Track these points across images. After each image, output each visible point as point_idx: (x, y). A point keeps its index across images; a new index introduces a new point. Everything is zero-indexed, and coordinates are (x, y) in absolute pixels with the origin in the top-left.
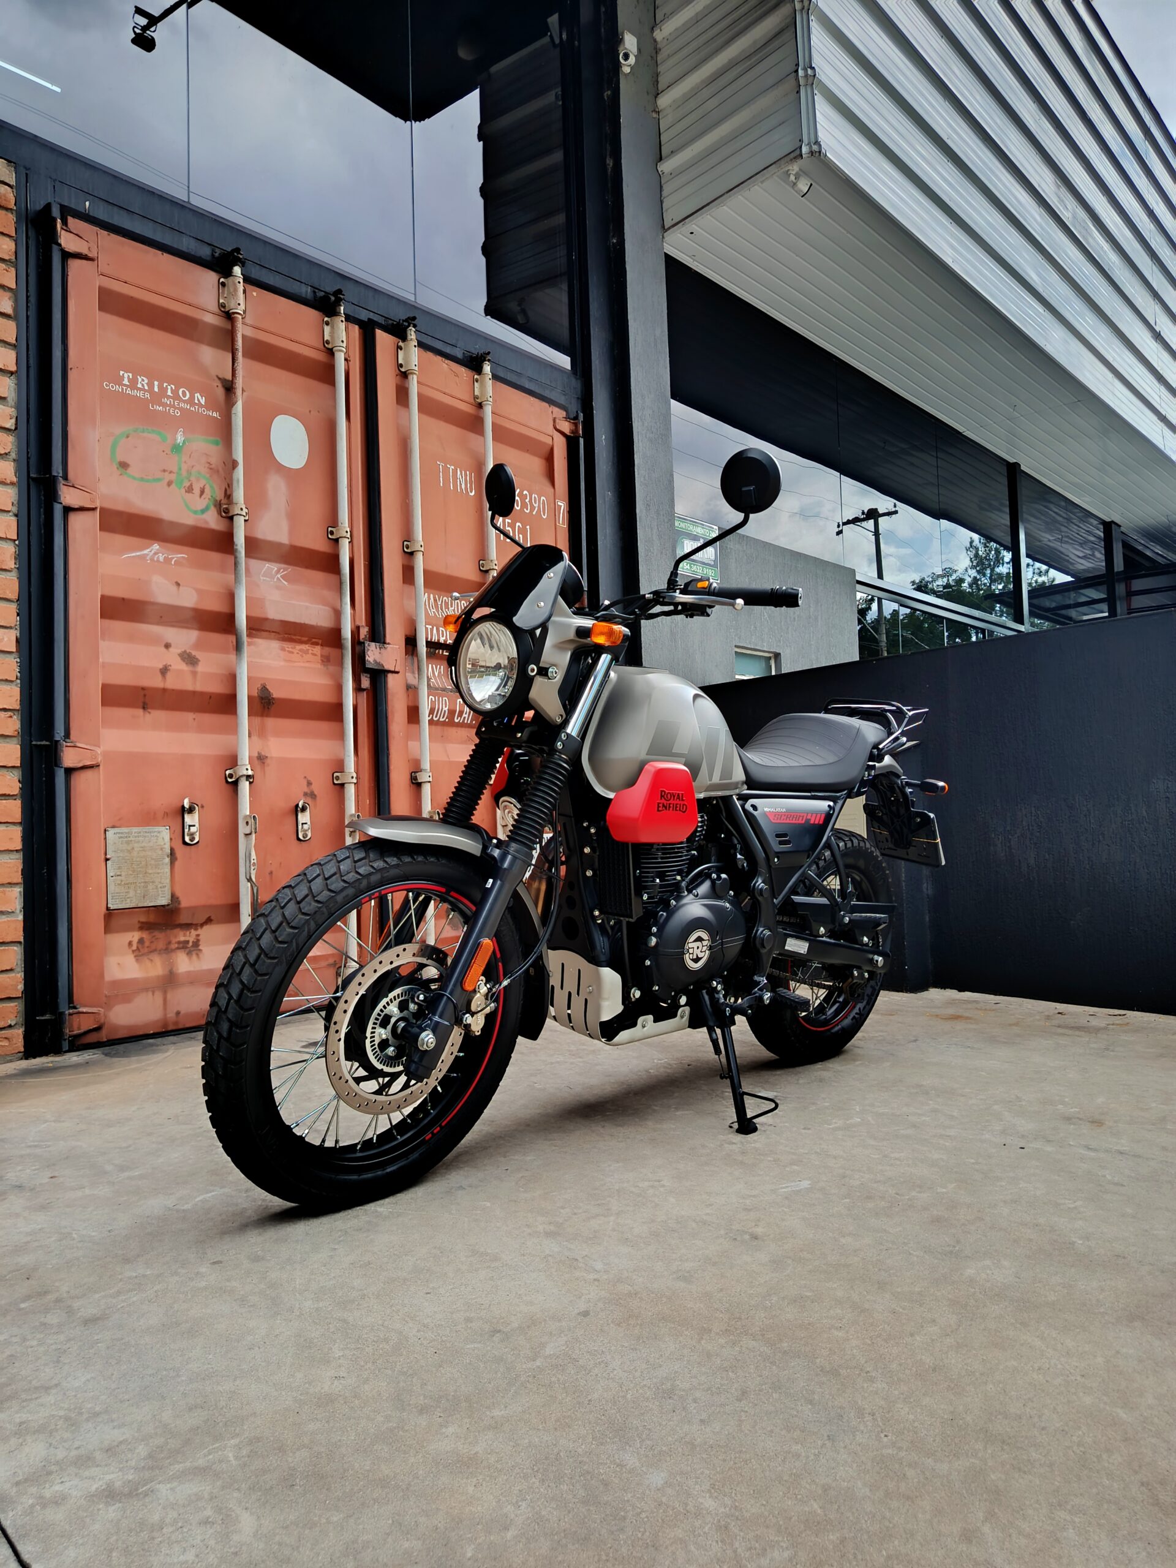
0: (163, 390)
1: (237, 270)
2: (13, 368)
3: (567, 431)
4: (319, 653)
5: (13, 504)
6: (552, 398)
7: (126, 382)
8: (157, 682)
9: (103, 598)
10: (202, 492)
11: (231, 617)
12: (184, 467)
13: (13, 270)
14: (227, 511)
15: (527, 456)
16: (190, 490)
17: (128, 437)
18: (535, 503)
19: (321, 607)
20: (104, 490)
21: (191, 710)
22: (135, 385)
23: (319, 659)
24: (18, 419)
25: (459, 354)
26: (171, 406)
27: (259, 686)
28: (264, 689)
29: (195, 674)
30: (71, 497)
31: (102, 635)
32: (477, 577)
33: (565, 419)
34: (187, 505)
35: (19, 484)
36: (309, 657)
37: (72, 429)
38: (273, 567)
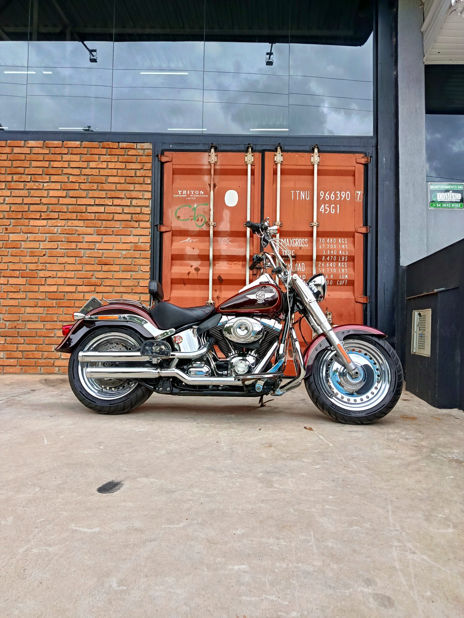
0: (190, 193)
1: (213, 150)
2: (150, 197)
3: (363, 162)
4: (241, 264)
5: (150, 233)
6: (358, 151)
7: (180, 193)
8: (186, 277)
9: (172, 255)
10: (202, 220)
11: (209, 255)
12: (196, 214)
13: (151, 171)
14: (209, 224)
15: (342, 177)
16: (198, 220)
17: (180, 209)
18: (343, 195)
19: (241, 249)
20: (173, 225)
21: (198, 284)
22: (182, 193)
23: (241, 266)
24: (151, 210)
25: (307, 148)
26: (193, 197)
27: (218, 276)
28: (219, 277)
29: (198, 274)
30: (163, 229)
31: (172, 265)
32: (310, 229)
33: (363, 157)
34: (197, 225)
35: (151, 228)
36: (236, 265)
37: (165, 210)
38: (226, 239)
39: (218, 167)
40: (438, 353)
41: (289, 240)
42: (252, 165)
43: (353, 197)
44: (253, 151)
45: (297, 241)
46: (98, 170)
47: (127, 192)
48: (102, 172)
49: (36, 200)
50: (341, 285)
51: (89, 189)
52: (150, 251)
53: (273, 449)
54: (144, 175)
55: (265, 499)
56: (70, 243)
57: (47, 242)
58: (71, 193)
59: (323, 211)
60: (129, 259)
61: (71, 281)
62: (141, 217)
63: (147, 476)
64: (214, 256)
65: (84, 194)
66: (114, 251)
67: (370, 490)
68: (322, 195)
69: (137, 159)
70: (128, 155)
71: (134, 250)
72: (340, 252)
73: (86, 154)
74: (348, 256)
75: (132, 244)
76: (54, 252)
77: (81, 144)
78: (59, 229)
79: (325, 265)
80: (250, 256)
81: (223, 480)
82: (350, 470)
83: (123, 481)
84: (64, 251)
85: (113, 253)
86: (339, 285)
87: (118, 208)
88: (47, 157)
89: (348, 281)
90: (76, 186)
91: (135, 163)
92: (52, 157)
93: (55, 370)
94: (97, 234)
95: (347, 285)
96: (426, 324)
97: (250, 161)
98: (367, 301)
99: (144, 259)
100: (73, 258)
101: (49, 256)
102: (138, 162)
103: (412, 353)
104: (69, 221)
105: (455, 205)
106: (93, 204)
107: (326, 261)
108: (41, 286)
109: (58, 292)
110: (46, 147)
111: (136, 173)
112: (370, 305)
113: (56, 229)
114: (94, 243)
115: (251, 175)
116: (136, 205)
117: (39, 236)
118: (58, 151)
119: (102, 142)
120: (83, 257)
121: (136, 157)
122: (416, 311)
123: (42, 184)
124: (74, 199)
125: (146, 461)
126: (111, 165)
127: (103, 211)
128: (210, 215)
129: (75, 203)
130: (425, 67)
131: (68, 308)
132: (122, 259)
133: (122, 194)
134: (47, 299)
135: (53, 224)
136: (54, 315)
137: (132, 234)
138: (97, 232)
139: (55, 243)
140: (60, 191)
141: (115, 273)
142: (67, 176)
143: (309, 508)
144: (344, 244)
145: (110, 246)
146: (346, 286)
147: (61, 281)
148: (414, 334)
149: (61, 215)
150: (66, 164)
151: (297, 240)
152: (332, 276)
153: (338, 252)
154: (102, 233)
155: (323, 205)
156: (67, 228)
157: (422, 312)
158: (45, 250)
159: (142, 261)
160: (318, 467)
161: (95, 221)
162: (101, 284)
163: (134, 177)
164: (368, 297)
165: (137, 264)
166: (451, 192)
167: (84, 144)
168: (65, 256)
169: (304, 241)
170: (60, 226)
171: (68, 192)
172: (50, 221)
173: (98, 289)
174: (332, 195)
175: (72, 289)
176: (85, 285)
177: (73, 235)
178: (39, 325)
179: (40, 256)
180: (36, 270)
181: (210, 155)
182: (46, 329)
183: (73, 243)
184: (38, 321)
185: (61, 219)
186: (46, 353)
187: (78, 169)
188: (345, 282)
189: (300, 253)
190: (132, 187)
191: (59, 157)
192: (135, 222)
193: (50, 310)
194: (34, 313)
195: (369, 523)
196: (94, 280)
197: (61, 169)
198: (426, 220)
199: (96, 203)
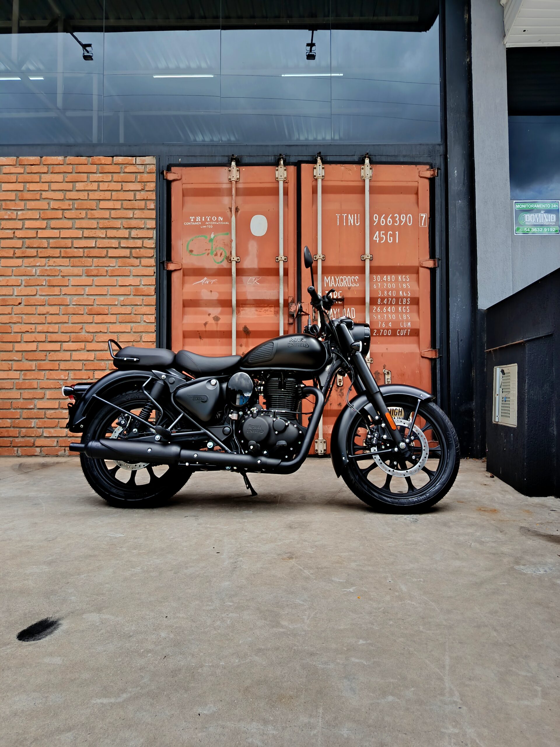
0: (206, 219)
1: (233, 163)
2: (154, 226)
3: (429, 176)
4: (273, 310)
5: (154, 273)
6: (422, 161)
7: (192, 220)
8: (203, 329)
9: (183, 301)
10: (221, 254)
11: (231, 300)
12: (214, 247)
13: (154, 193)
14: (231, 259)
15: (402, 195)
16: (216, 255)
17: (193, 240)
18: (403, 218)
19: (272, 291)
20: (184, 261)
21: (218, 338)
22: (195, 221)
23: (273, 313)
24: (156, 243)
25: (356, 159)
26: (209, 225)
27: (243, 326)
28: (245, 328)
29: (217, 324)
30: (171, 267)
31: (184, 313)
32: (360, 264)
33: (428, 170)
34: (215, 261)
35: (156, 266)
36: (268, 312)
37: (173, 242)
38: (253, 278)
39: (240, 186)
40: (526, 423)
41: (335, 279)
42: (284, 182)
43: (416, 220)
44: (285, 164)
45: (345, 280)
46: (86, 193)
47: (124, 220)
48: (92, 195)
49: (8, 233)
50: (403, 336)
51: (75, 217)
52: (155, 297)
53: (293, 562)
54: (146, 198)
55: (263, 647)
56: (52, 288)
57: (22, 287)
58: (53, 224)
59: (378, 239)
60: (128, 307)
61: (55, 337)
62: (143, 252)
63: (99, 610)
64: (237, 301)
65: (69, 224)
66: (108, 297)
67: (421, 628)
68: (376, 219)
69: (136, 177)
70: (124, 172)
71: (135, 295)
72: (401, 293)
73: (71, 173)
74: (410, 298)
75: (132, 287)
76: (33, 300)
77: (64, 160)
78: (38, 270)
79: (382, 309)
80: (284, 300)
81: (209, 615)
82: (397, 594)
83: (62, 618)
84: (44, 299)
85: (108, 300)
86: (400, 335)
87: (113, 241)
88: (21, 178)
89: (412, 330)
90: (59, 214)
91: (134, 182)
92: (28, 177)
93: (36, 452)
94: (86, 275)
95: (410, 336)
96: (511, 384)
97: (282, 177)
98: (436, 355)
99: (148, 308)
100: (56, 307)
101: (26, 305)
102: (138, 181)
103: (494, 422)
104: (51, 259)
105: (548, 229)
106: (81, 236)
107: (383, 305)
108: (16, 344)
109: (38, 351)
110: (20, 165)
111: (135, 195)
112: (440, 361)
113: (34, 271)
114: (83, 287)
115: (284, 195)
116: (136, 237)
117: (13, 280)
118: (35, 169)
119: (91, 157)
120: (69, 305)
121: (134, 175)
122: (499, 367)
123: (15, 212)
124: (56, 231)
125: (107, 585)
126: (103, 186)
127: (94, 246)
128: (231, 247)
129: (58, 236)
130: (507, 51)
131: (51, 372)
132: (119, 306)
133: (118, 223)
134: (24, 360)
135: (30, 264)
136: (34, 381)
137: (131, 275)
138: (86, 273)
139: (33, 288)
140: (38, 221)
141: (110, 325)
142: (48, 201)
143: (325, 663)
144: (406, 282)
145: (104, 290)
146: (408, 337)
147: (42, 337)
148: (495, 398)
149: (41, 252)
150: (45, 187)
151: (345, 278)
152: (390, 325)
153: (398, 292)
154: (93, 273)
155: (377, 232)
156: (48, 268)
157: (506, 368)
158: (21, 297)
159: (145, 309)
160: (351, 590)
161: (84, 259)
162: (93, 340)
163: (133, 200)
164: (437, 350)
165: (139, 313)
166: (542, 212)
167: (68, 159)
168: (47, 304)
169: (354, 280)
170: (39, 266)
171: (49, 221)
172: (26, 260)
173: (90, 346)
174: (389, 219)
175: (56, 346)
176: (73, 342)
177: (56, 278)
178: (15, 394)
179: (14, 305)
180: (10, 323)
181: (230, 171)
182: (23, 399)
183: (56, 288)
184: (13, 388)
185: (41, 257)
186: (24, 430)
187: (61, 192)
188: (407, 331)
189: (349, 295)
190: (130, 214)
191: (36, 178)
192: (135, 259)
193: (28, 374)
194: (8, 379)
195: (413, 689)
196: (84, 334)
197: (39, 192)
198: (510, 249)
199: (84, 236)
